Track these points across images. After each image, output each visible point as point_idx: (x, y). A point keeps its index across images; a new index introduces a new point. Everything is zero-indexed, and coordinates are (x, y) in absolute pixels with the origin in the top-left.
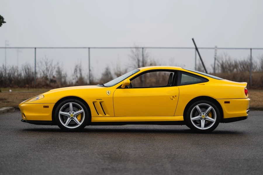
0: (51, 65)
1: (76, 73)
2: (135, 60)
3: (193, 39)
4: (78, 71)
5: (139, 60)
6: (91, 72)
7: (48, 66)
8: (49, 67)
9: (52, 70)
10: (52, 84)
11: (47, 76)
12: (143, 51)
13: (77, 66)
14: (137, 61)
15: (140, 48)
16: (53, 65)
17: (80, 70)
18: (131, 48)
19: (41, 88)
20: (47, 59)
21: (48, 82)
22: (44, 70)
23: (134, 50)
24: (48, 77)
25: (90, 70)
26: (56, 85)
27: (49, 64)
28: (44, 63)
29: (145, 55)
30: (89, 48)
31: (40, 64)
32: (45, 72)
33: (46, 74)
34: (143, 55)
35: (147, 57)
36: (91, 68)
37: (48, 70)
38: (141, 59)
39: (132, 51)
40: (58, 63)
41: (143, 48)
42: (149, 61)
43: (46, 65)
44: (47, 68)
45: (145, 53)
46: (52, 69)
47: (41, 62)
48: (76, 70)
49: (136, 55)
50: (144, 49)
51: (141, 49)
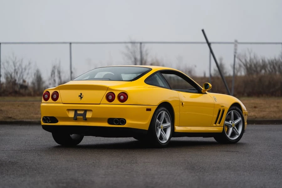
0: (20, 65)
1: (53, 76)
2: (130, 58)
3: (203, 31)
4: (56, 73)
5: (135, 59)
6: (73, 75)
7: (16, 68)
8: (18, 68)
9: (22, 72)
10: (22, 91)
11: (15, 80)
12: (141, 48)
13: (54, 67)
14: (133, 59)
15: (137, 43)
16: (23, 67)
17: (59, 73)
18: (125, 43)
19: (7, 95)
20: (16, 58)
21: (17, 89)
22: (12, 73)
23: (130, 45)
24: (17, 81)
25: (71, 72)
26: (27, 91)
27: (18, 64)
28: (11, 63)
29: (144, 53)
30: (71, 43)
31: (6, 64)
32: (13, 75)
33: (14, 77)
34: (141, 52)
35: (147, 54)
36: (73, 70)
37: (17, 73)
38: (139, 57)
39: (127, 47)
40: (30, 64)
41: (141, 43)
42: (149, 60)
43: (15, 66)
44: (15, 70)
45: (144, 50)
46: (22, 70)
47: (8, 62)
48: (53, 73)
49: (131, 53)
50: (143, 44)
51: (139, 45)
